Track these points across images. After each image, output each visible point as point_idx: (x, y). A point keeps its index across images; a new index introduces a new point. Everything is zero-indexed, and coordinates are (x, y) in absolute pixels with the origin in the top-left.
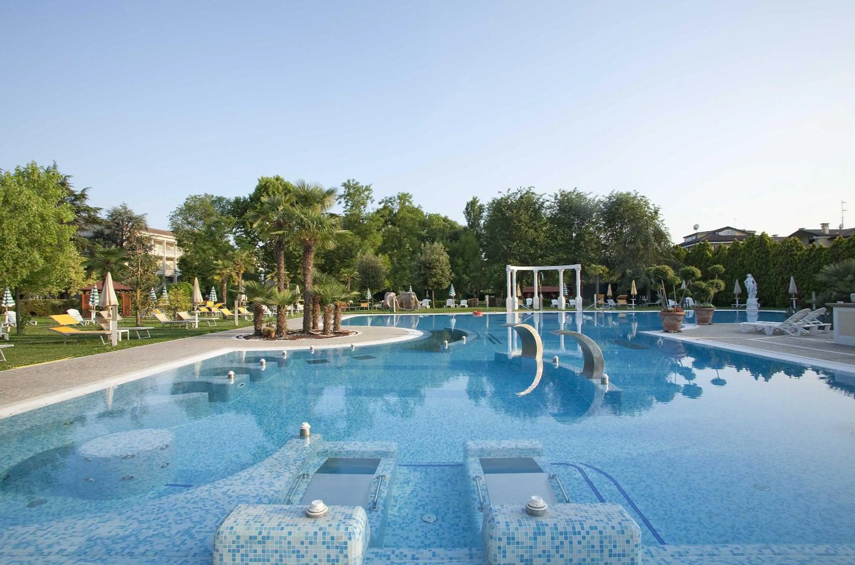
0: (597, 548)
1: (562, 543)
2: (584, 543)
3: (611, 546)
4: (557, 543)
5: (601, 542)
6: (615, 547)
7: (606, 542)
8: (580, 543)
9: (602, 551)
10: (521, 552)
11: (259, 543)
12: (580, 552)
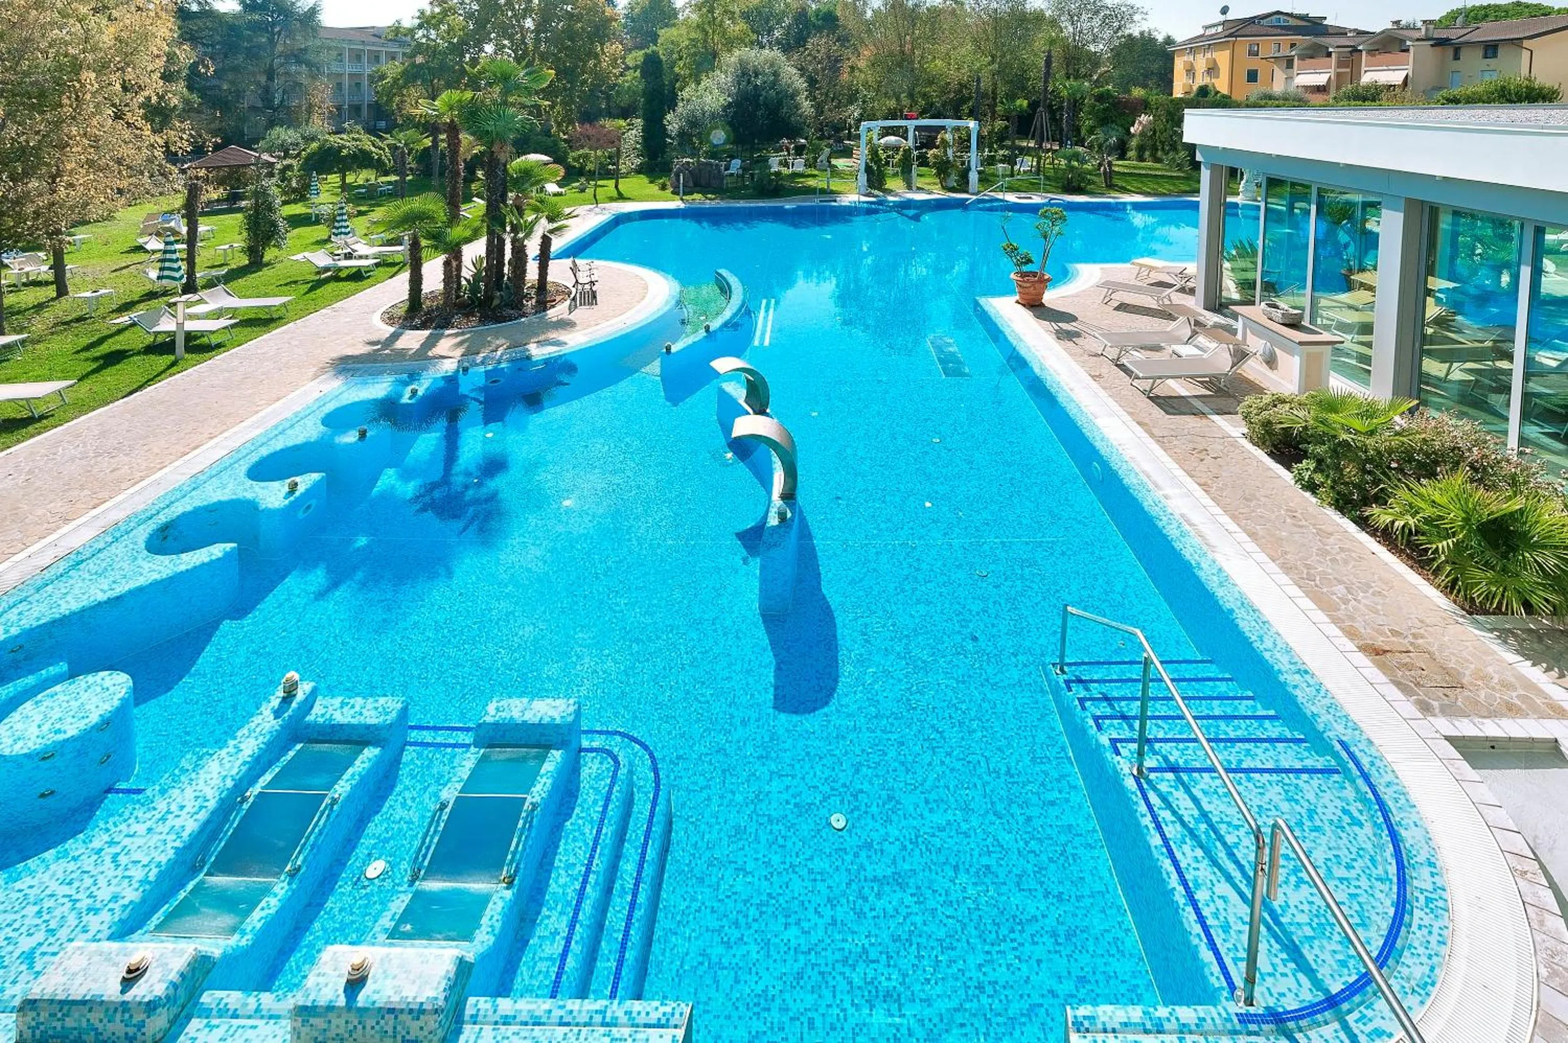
0: (390, 1033)
1: (355, 1027)
2: (377, 1028)
3: (404, 1033)
4: (351, 1027)
5: (395, 1028)
6: (408, 1033)
7: (399, 1028)
8: (373, 1028)
9: (395, 1037)
10: (315, 1034)
11: (59, 1020)
12: (372, 1036)
